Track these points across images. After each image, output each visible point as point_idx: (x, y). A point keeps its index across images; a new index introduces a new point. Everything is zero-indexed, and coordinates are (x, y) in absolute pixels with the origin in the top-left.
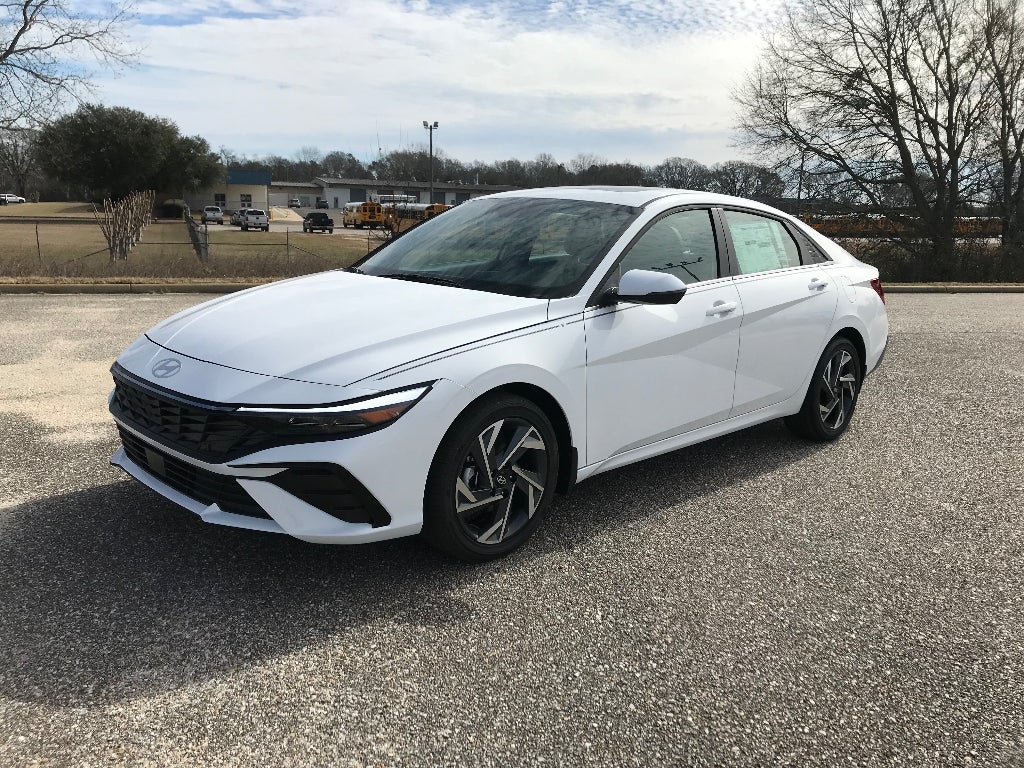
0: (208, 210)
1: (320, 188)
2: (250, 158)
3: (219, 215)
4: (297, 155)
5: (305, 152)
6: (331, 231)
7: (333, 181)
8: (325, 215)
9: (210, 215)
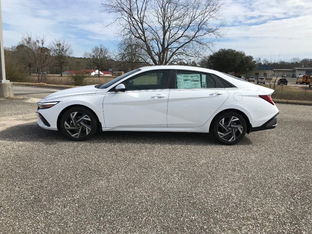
0: (251, 78)
1: (295, 71)
2: (273, 62)
3: (254, 79)
4: (291, 60)
5: (294, 59)
6: (286, 85)
7: (299, 68)
8: (285, 80)
9: (251, 79)
